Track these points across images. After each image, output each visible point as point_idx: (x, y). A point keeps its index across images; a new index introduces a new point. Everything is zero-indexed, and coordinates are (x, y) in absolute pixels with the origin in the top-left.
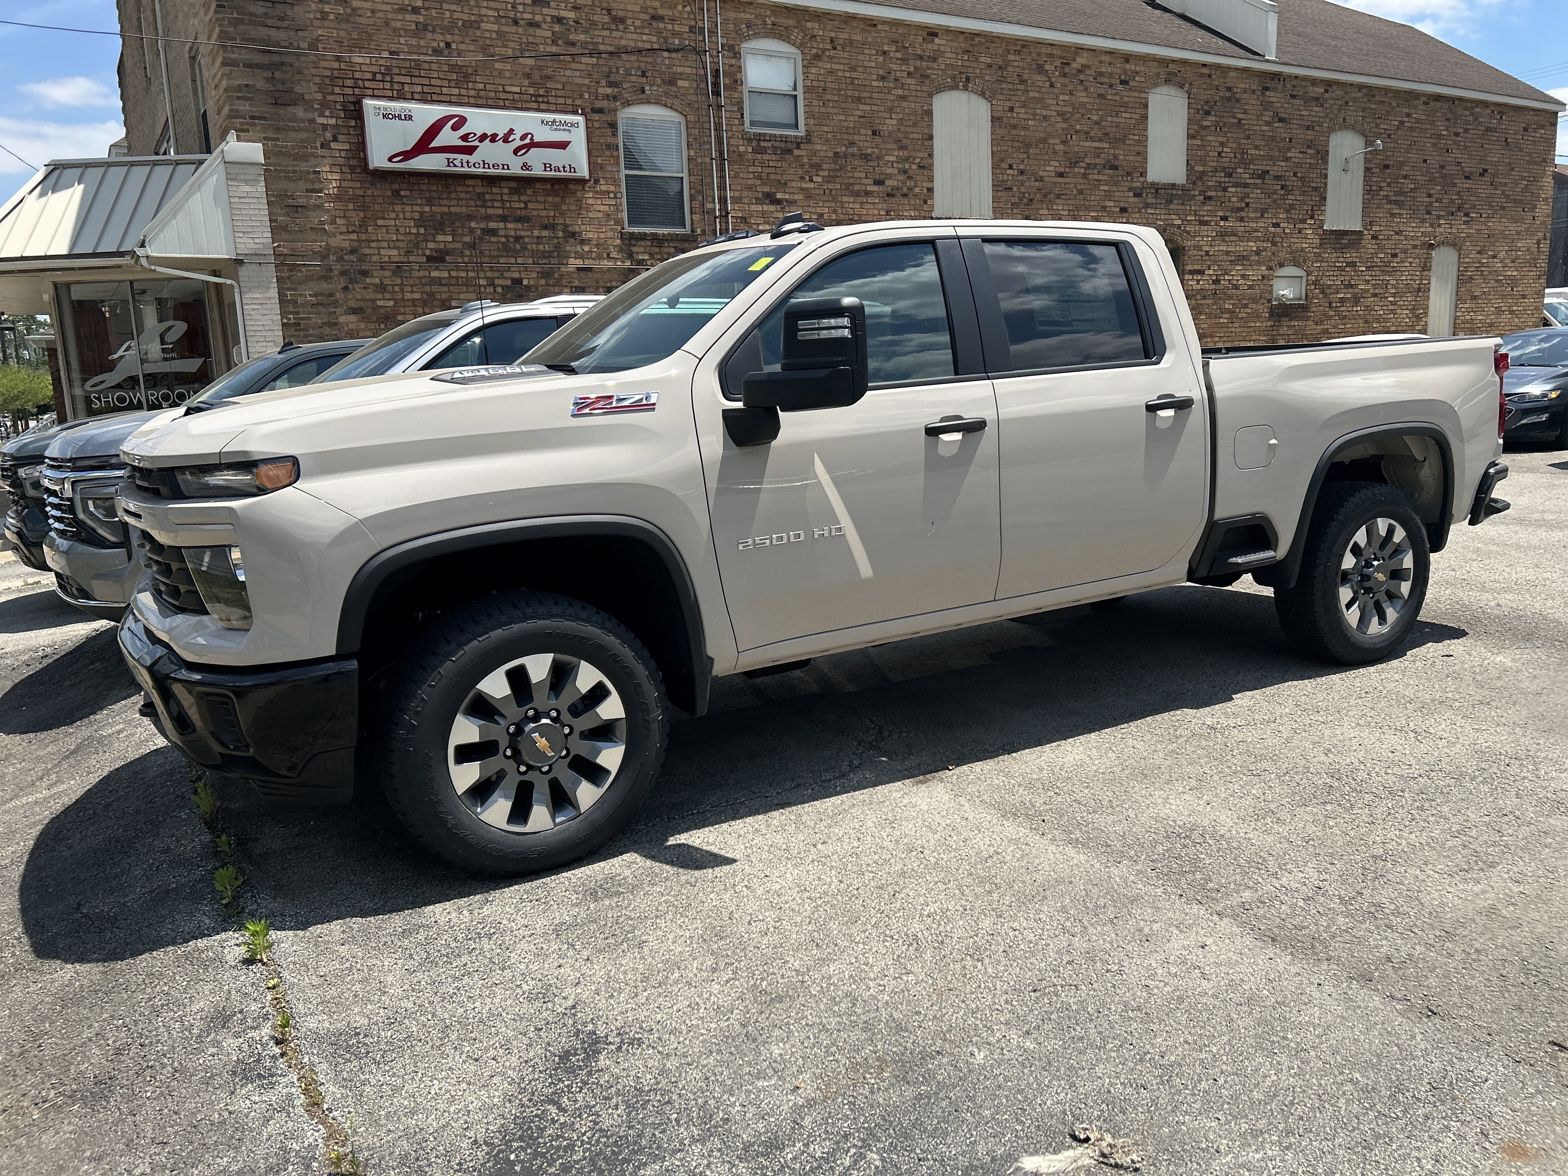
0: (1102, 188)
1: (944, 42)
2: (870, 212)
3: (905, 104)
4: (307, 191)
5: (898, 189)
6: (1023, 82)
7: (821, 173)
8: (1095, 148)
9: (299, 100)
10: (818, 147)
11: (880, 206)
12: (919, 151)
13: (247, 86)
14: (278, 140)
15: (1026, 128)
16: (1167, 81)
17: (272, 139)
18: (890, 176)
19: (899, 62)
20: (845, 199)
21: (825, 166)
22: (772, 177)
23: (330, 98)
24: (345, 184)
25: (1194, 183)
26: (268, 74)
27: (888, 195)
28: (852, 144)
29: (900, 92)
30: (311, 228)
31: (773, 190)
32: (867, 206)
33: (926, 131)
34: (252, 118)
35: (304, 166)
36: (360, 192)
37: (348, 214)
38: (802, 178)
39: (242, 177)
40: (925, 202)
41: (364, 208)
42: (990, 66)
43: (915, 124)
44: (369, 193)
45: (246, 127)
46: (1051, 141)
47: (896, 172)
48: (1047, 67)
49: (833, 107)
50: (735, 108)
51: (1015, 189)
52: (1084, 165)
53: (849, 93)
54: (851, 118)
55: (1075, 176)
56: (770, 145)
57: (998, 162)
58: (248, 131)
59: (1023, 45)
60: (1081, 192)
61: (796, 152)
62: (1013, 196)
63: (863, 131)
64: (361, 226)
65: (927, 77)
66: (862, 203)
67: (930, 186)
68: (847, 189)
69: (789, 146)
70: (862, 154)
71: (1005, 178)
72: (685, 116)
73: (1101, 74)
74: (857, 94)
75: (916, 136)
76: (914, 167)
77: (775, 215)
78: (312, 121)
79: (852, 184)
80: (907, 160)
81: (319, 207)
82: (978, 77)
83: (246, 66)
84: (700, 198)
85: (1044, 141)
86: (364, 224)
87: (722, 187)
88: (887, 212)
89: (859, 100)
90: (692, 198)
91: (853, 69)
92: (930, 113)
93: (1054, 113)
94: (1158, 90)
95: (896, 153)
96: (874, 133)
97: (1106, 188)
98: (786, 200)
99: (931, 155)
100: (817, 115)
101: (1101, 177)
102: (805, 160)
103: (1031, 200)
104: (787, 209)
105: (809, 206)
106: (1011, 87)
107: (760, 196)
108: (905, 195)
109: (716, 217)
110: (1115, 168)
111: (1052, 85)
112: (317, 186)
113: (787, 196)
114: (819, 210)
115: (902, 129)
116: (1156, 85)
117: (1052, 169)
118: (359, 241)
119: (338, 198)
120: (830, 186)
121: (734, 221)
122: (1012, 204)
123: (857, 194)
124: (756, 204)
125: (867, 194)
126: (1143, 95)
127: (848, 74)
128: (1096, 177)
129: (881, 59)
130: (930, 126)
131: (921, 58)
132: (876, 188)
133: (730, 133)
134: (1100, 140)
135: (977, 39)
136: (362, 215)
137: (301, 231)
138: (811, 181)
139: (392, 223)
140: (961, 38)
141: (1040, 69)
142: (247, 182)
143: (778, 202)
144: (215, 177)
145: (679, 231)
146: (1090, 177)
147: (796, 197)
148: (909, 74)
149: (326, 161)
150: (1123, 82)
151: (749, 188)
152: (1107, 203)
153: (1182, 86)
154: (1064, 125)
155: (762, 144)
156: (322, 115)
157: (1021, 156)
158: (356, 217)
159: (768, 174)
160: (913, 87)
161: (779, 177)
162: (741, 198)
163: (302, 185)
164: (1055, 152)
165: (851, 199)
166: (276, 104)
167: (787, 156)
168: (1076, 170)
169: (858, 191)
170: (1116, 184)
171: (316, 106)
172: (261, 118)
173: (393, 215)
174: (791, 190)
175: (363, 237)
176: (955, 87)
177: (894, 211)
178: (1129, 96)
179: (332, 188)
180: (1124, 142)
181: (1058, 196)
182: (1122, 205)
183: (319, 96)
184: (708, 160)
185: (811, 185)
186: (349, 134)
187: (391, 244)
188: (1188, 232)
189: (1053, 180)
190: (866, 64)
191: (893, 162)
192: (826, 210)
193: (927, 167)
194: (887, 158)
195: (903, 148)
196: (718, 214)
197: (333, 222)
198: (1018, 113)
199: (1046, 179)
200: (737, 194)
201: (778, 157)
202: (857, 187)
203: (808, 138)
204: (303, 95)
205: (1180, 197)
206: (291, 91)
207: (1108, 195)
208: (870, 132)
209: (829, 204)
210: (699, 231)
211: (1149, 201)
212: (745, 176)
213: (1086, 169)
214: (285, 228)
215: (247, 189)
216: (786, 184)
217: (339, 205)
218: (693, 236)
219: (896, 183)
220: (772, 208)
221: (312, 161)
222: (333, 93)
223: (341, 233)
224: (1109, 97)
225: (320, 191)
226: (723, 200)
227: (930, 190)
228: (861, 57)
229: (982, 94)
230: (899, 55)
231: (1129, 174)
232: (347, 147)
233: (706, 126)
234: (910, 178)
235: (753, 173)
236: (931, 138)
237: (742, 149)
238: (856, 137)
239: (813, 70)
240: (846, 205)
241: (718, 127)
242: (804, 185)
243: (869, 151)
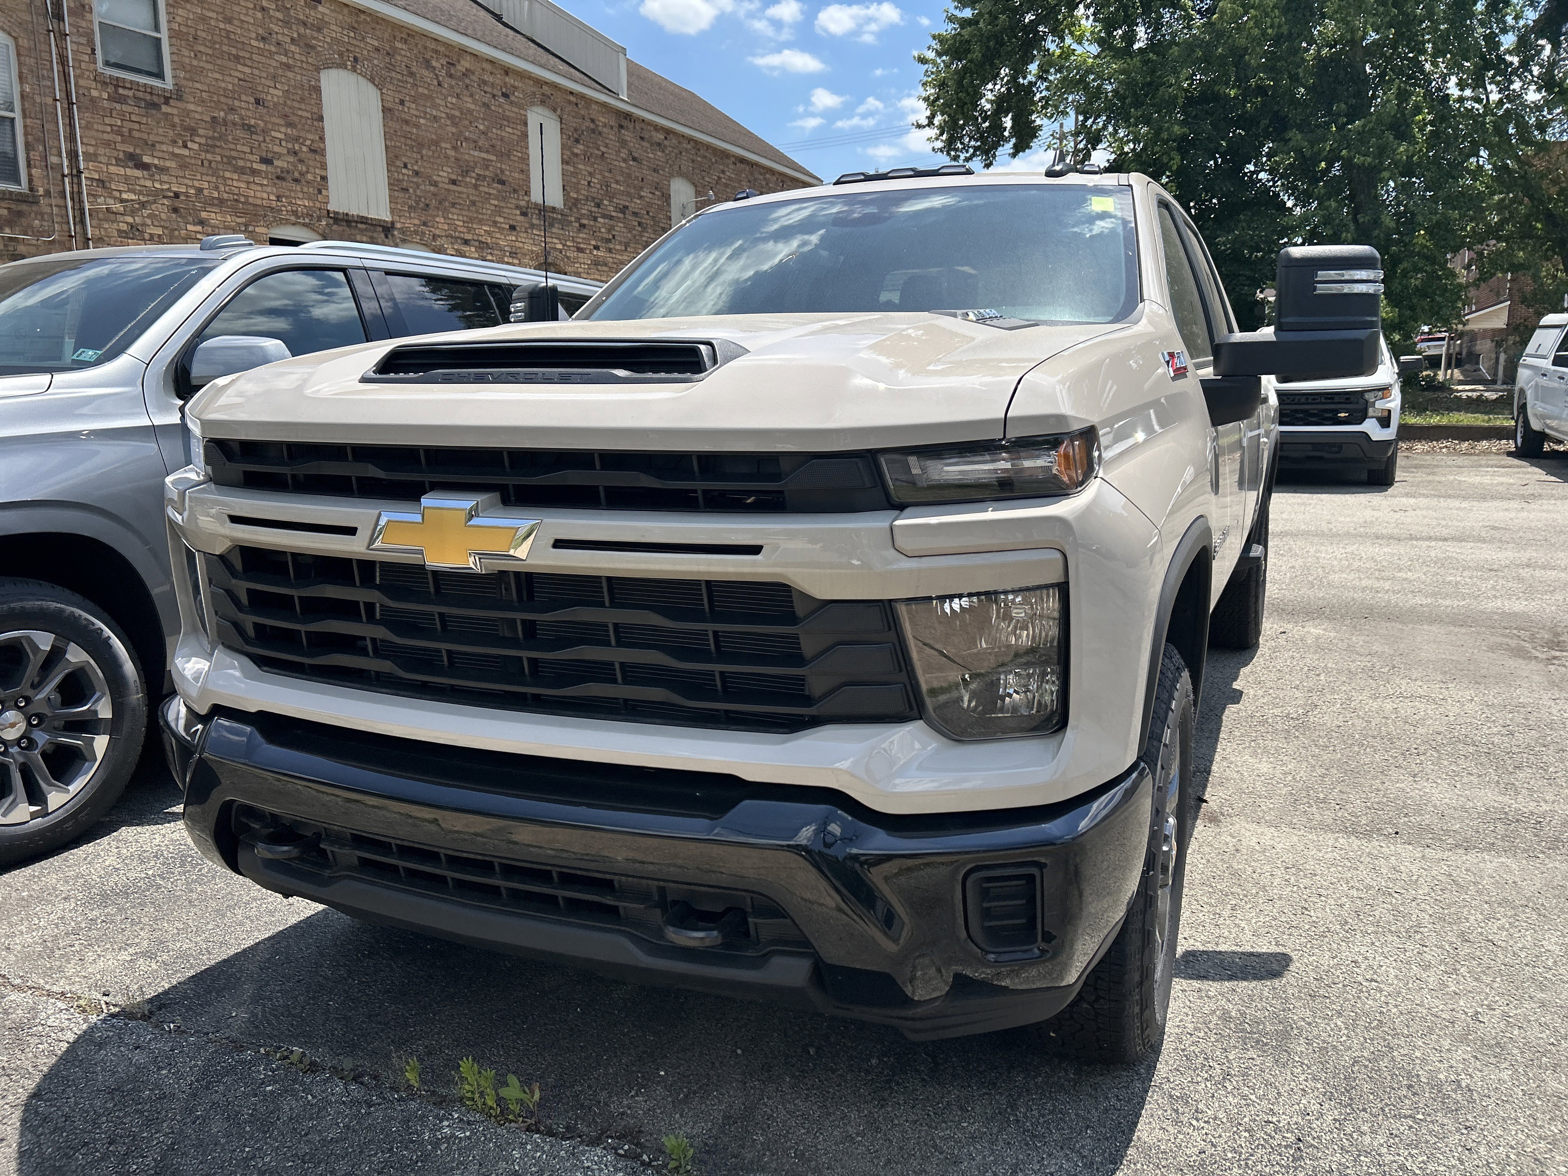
0: (492, 202)
1: (327, 11)
2: (258, 194)
3: (290, 75)
5: (288, 172)
6: (411, 74)
7: (197, 139)
8: (484, 159)
10: (191, 107)
11: (269, 189)
12: (308, 131)
15: (417, 126)
16: (543, 103)
18: (279, 156)
19: (280, 23)
20: (228, 175)
21: (201, 132)
22: (136, 134)
25: (571, 209)
27: (278, 178)
28: (232, 109)
29: (284, 59)
31: (138, 151)
32: (252, 186)
33: (315, 110)
38: (175, 142)
40: (320, 192)
42: (377, 50)
43: (302, 100)
46: (443, 145)
47: (285, 152)
48: (434, 63)
49: (207, 62)
50: (83, 40)
51: (411, 190)
52: (474, 175)
53: (225, 48)
54: (228, 79)
55: (466, 185)
56: (130, 93)
57: (393, 158)
59: (410, 34)
60: (473, 203)
61: (164, 108)
62: (409, 198)
63: (244, 98)
65: (313, 47)
66: (248, 183)
67: (323, 173)
68: (229, 163)
69: (155, 99)
70: (244, 124)
71: (401, 177)
72: (15, 39)
73: (485, 82)
74: (234, 51)
75: (305, 114)
76: (305, 149)
77: (142, 182)
79: (234, 158)
80: (296, 139)
82: (367, 59)
84: (41, 148)
85: (436, 143)
87: (71, 138)
88: (278, 197)
89: (237, 58)
90: (28, 146)
91: (229, 20)
92: (318, 90)
93: (443, 115)
94: (535, 109)
95: (283, 129)
96: (258, 102)
97: (496, 203)
98: (156, 166)
99: (322, 139)
100: (188, 68)
101: (491, 191)
102: (176, 120)
103: (427, 205)
104: (157, 177)
105: (184, 177)
106: (399, 76)
107: (121, 156)
108: (296, 180)
109: (63, 176)
110: (502, 183)
111: (439, 85)
113: (156, 162)
114: (196, 184)
115: (288, 102)
116: (533, 104)
117: (445, 174)
120: (209, 156)
121: (89, 183)
122: (410, 207)
123: (241, 171)
124: (117, 165)
125: (254, 172)
126: (522, 112)
127: (222, 26)
128: (486, 190)
129: (259, 15)
130: (319, 105)
131: (305, 24)
132: (263, 167)
133: (78, 72)
134: (487, 152)
135: (363, 16)
138: (185, 147)
140: (346, 11)
141: (427, 64)
143: (145, 167)
145: (13, 188)
146: (481, 189)
147: (168, 164)
148: (292, 39)
150: (505, 95)
151: (108, 144)
152: (498, 219)
153: (555, 110)
154: (454, 130)
155: (121, 91)
157: (415, 155)
159: (130, 130)
160: (297, 56)
161: (145, 137)
162: (95, 155)
164: (447, 157)
165: (235, 176)
167: (154, 112)
168: (468, 179)
169: (243, 168)
170: (504, 199)
174: (160, 155)
176: (342, 66)
177: (286, 197)
178: (511, 111)
180: (509, 156)
181: (453, 205)
182: (511, 222)
184: (49, 101)
185: (186, 152)
188: (568, 258)
189: (446, 186)
190: (243, 17)
191: (281, 140)
192: (206, 185)
193: (318, 151)
194: (273, 133)
195: (290, 125)
196: (66, 172)
198: (409, 108)
199: (440, 185)
200: (91, 150)
201: (143, 111)
202: (241, 163)
203: (178, 94)
205: (560, 222)
207: (498, 210)
208: (252, 100)
209: (209, 178)
210: (41, 191)
211: (535, 221)
212: (100, 128)
213: (477, 180)
216: (153, 145)
218: (34, 196)
219: (285, 165)
220: (138, 173)
224: (493, 108)
226: (73, 155)
227: (324, 178)
228: (236, 8)
229: (372, 80)
230: (279, 15)
231: (515, 191)
233: (45, 56)
234: (301, 161)
235: (111, 125)
236: (321, 119)
237: (95, 93)
238: (237, 103)
239: (180, 12)
240: (230, 182)
241: (63, 61)
242: (177, 151)
243: (252, 122)
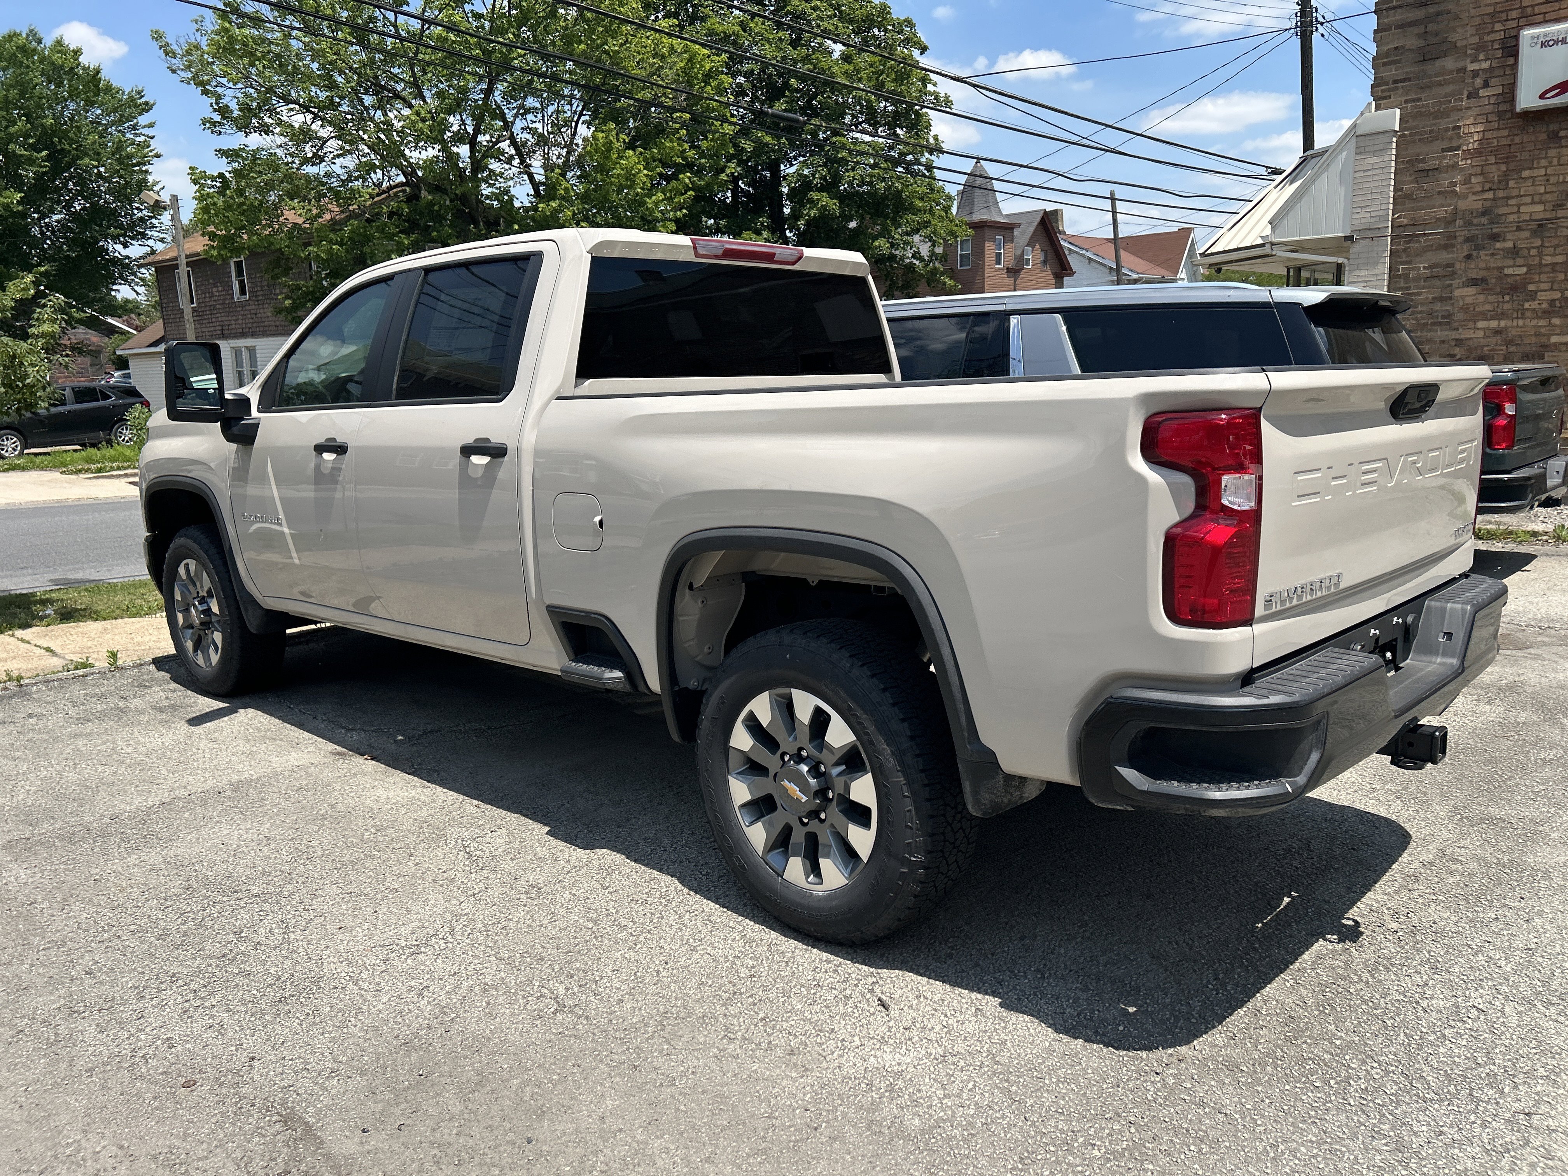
4: (1443, 150)
9: (1454, 49)
13: (1396, 48)
14: (1419, 99)
17: (1413, 100)
23: (1487, 38)
24: (1488, 135)
26: (1421, 29)
30: (1439, 193)
34: (1395, 82)
35: (1444, 123)
36: (1504, 142)
37: (1487, 169)
39: (1367, 149)
41: (1507, 160)
44: (1517, 139)
45: (1388, 94)
58: (1390, 97)
64: (1500, 182)
78: (1464, 70)
81: (1453, 166)
83: (1397, 28)
86: (1504, 180)
112: (1454, 144)
118: (1494, 199)
119: (1478, 152)
136: (1503, 167)
137: (1428, 197)
139: (1542, 172)
142: (1374, 153)
144: (1344, 153)
149: (1470, 112)
156: (1475, 60)
158: (1495, 172)
163: (1439, 145)
166: (1425, 60)
171: (1469, 52)
172: (1403, 80)
173: (1543, 163)
175: (1500, 194)
179: (1472, 143)
183: (1476, 39)
186: (1505, 75)
187: (1537, 198)
197: (1467, 181)
204: (1455, 43)
206: (1445, 41)
214: (1409, 197)
215: (1374, 160)
217: (1477, 161)
221: (1454, 116)
222: (1493, 32)
223: (1474, 194)
225: (1458, 148)
232: (1499, 90)
